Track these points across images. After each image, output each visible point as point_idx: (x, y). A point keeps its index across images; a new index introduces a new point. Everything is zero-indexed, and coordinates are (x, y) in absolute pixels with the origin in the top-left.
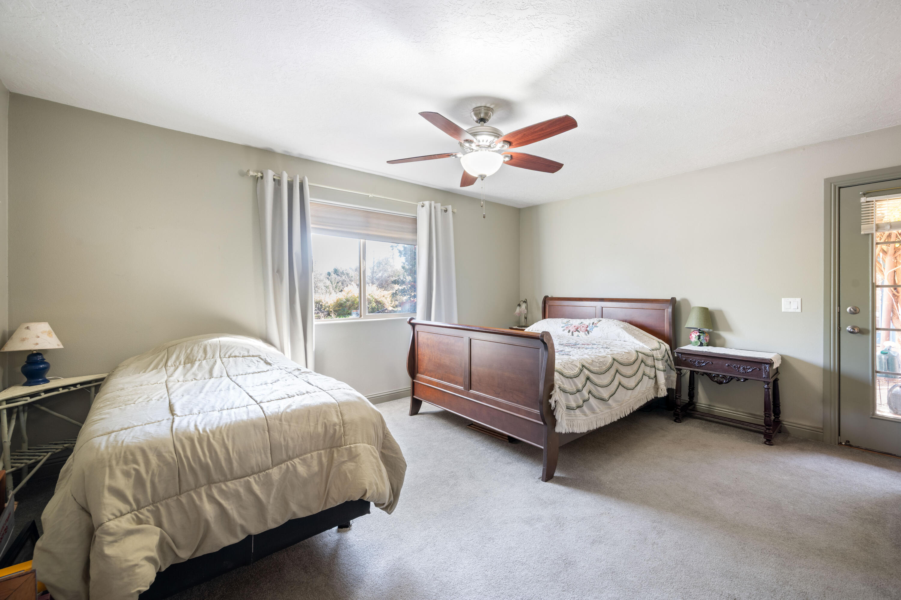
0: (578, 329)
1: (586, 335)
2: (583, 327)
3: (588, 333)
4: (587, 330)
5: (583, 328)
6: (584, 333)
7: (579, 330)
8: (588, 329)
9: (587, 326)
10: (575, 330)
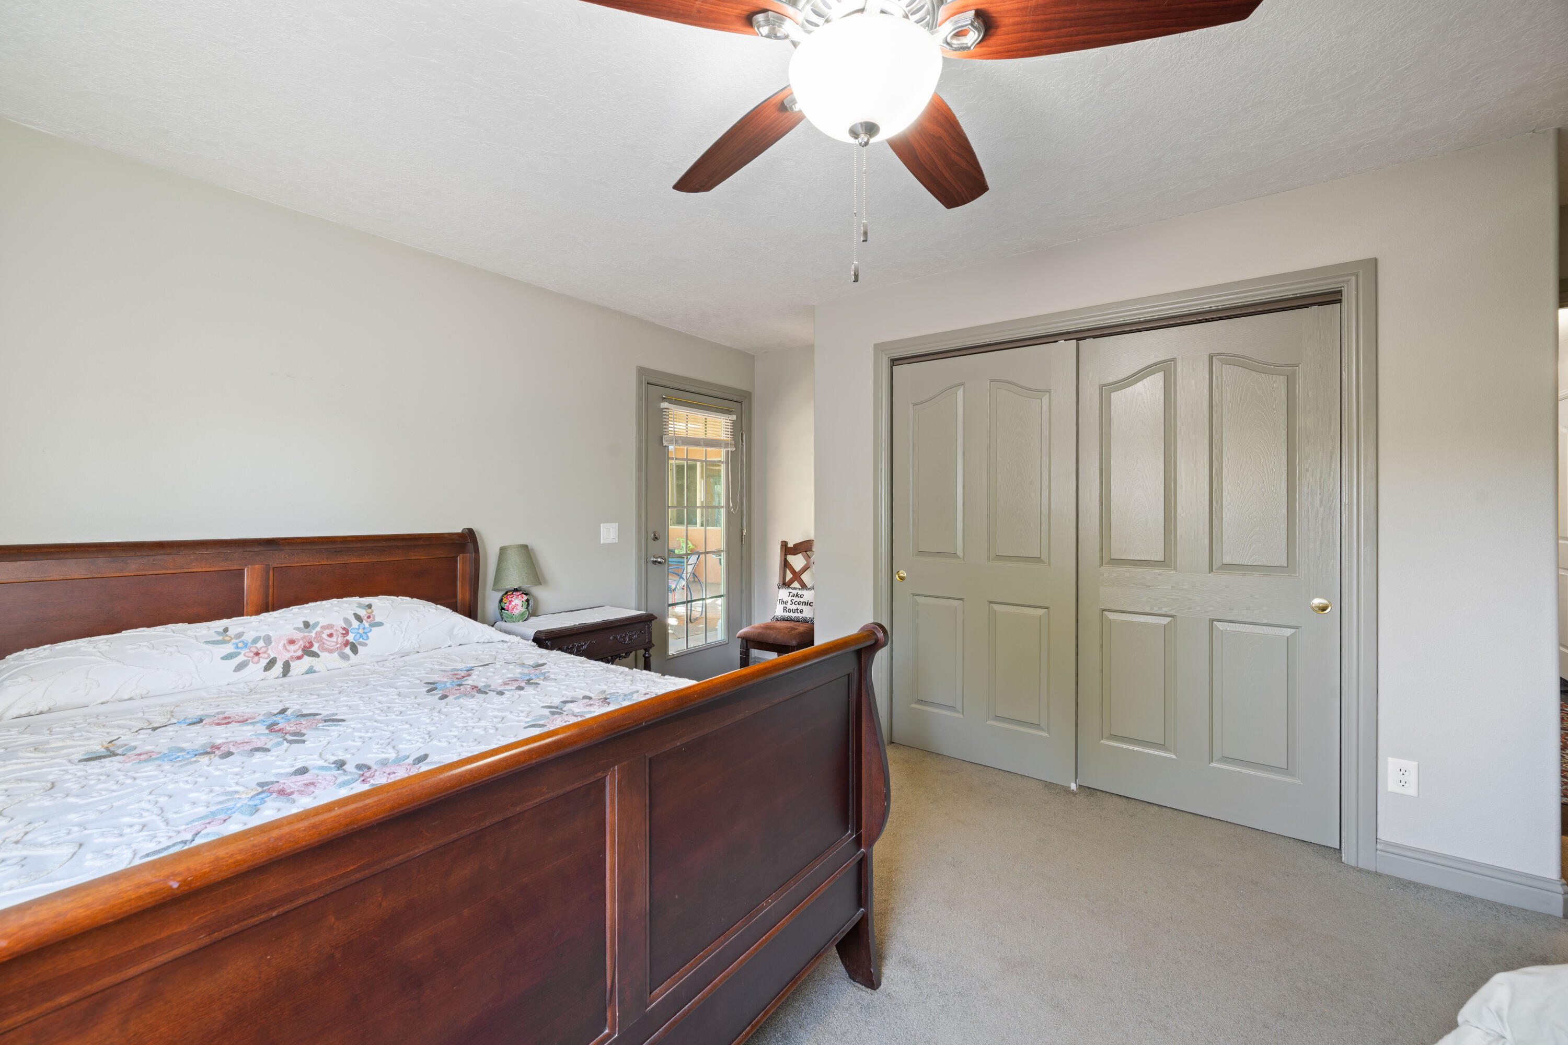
0: (311, 645)
1: (345, 657)
2: (331, 635)
3: (355, 650)
4: (347, 642)
5: (334, 639)
6: (336, 654)
7: (315, 648)
8: (350, 638)
9: (344, 629)
10: (300, 653)
